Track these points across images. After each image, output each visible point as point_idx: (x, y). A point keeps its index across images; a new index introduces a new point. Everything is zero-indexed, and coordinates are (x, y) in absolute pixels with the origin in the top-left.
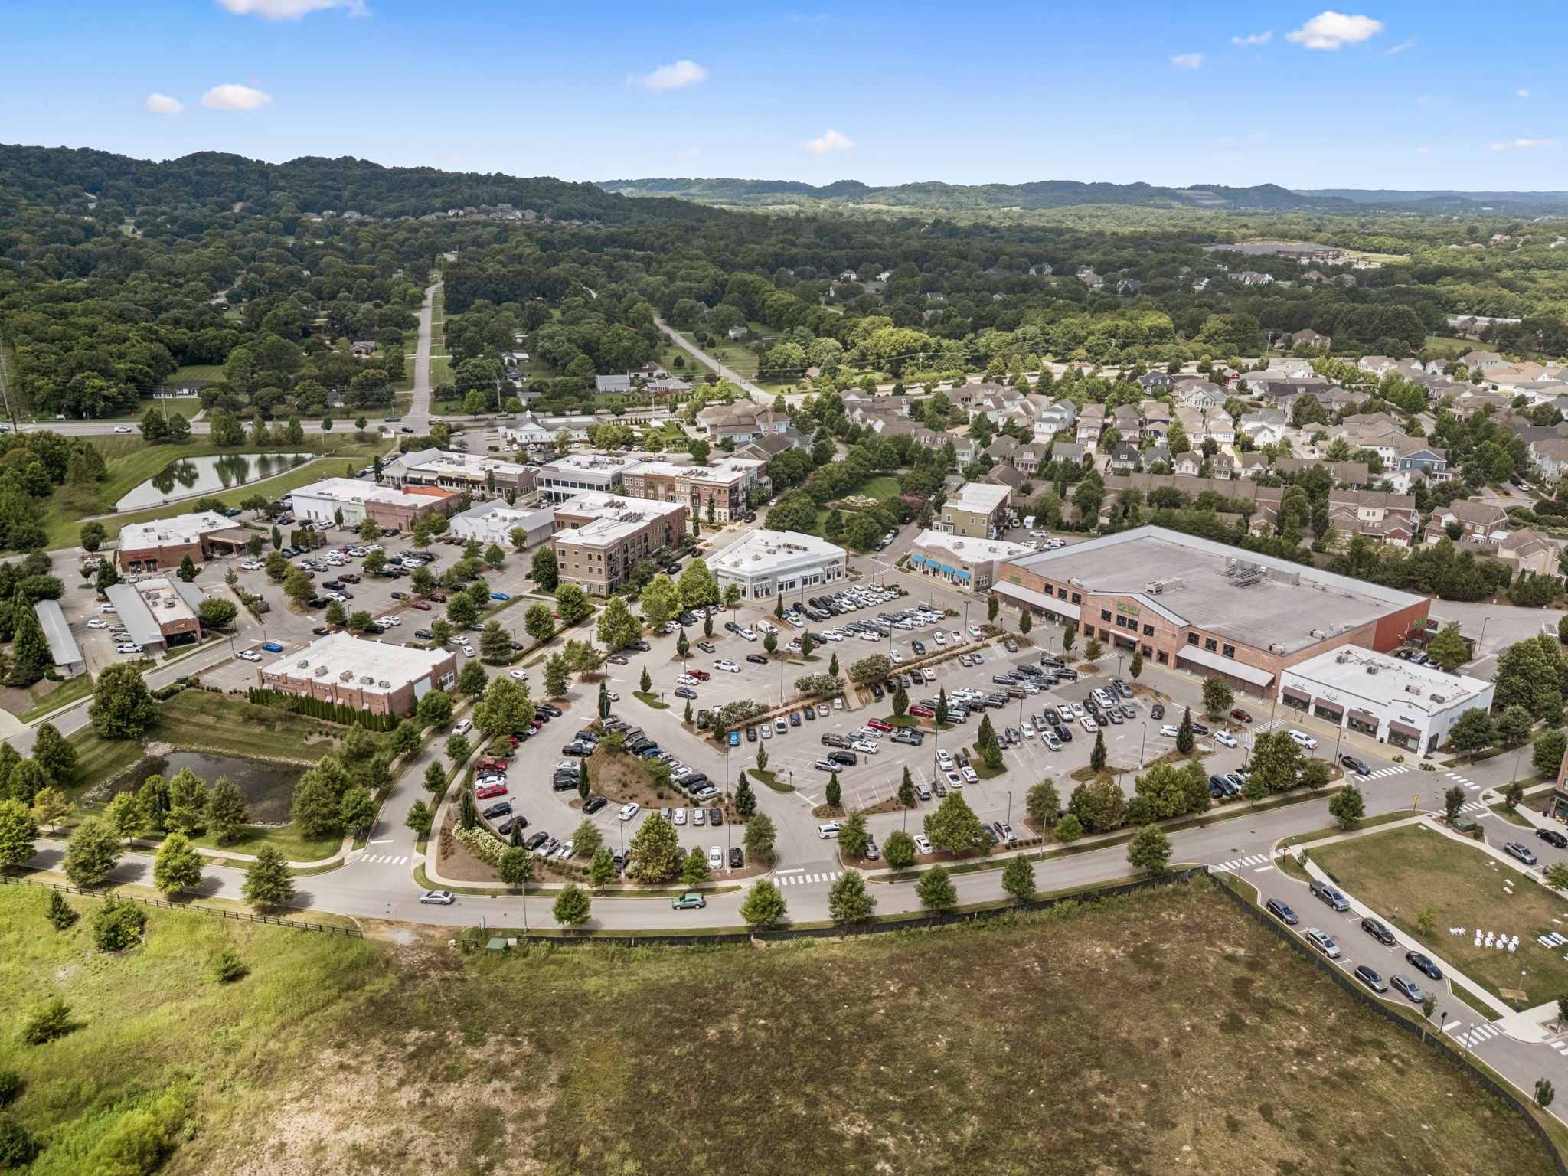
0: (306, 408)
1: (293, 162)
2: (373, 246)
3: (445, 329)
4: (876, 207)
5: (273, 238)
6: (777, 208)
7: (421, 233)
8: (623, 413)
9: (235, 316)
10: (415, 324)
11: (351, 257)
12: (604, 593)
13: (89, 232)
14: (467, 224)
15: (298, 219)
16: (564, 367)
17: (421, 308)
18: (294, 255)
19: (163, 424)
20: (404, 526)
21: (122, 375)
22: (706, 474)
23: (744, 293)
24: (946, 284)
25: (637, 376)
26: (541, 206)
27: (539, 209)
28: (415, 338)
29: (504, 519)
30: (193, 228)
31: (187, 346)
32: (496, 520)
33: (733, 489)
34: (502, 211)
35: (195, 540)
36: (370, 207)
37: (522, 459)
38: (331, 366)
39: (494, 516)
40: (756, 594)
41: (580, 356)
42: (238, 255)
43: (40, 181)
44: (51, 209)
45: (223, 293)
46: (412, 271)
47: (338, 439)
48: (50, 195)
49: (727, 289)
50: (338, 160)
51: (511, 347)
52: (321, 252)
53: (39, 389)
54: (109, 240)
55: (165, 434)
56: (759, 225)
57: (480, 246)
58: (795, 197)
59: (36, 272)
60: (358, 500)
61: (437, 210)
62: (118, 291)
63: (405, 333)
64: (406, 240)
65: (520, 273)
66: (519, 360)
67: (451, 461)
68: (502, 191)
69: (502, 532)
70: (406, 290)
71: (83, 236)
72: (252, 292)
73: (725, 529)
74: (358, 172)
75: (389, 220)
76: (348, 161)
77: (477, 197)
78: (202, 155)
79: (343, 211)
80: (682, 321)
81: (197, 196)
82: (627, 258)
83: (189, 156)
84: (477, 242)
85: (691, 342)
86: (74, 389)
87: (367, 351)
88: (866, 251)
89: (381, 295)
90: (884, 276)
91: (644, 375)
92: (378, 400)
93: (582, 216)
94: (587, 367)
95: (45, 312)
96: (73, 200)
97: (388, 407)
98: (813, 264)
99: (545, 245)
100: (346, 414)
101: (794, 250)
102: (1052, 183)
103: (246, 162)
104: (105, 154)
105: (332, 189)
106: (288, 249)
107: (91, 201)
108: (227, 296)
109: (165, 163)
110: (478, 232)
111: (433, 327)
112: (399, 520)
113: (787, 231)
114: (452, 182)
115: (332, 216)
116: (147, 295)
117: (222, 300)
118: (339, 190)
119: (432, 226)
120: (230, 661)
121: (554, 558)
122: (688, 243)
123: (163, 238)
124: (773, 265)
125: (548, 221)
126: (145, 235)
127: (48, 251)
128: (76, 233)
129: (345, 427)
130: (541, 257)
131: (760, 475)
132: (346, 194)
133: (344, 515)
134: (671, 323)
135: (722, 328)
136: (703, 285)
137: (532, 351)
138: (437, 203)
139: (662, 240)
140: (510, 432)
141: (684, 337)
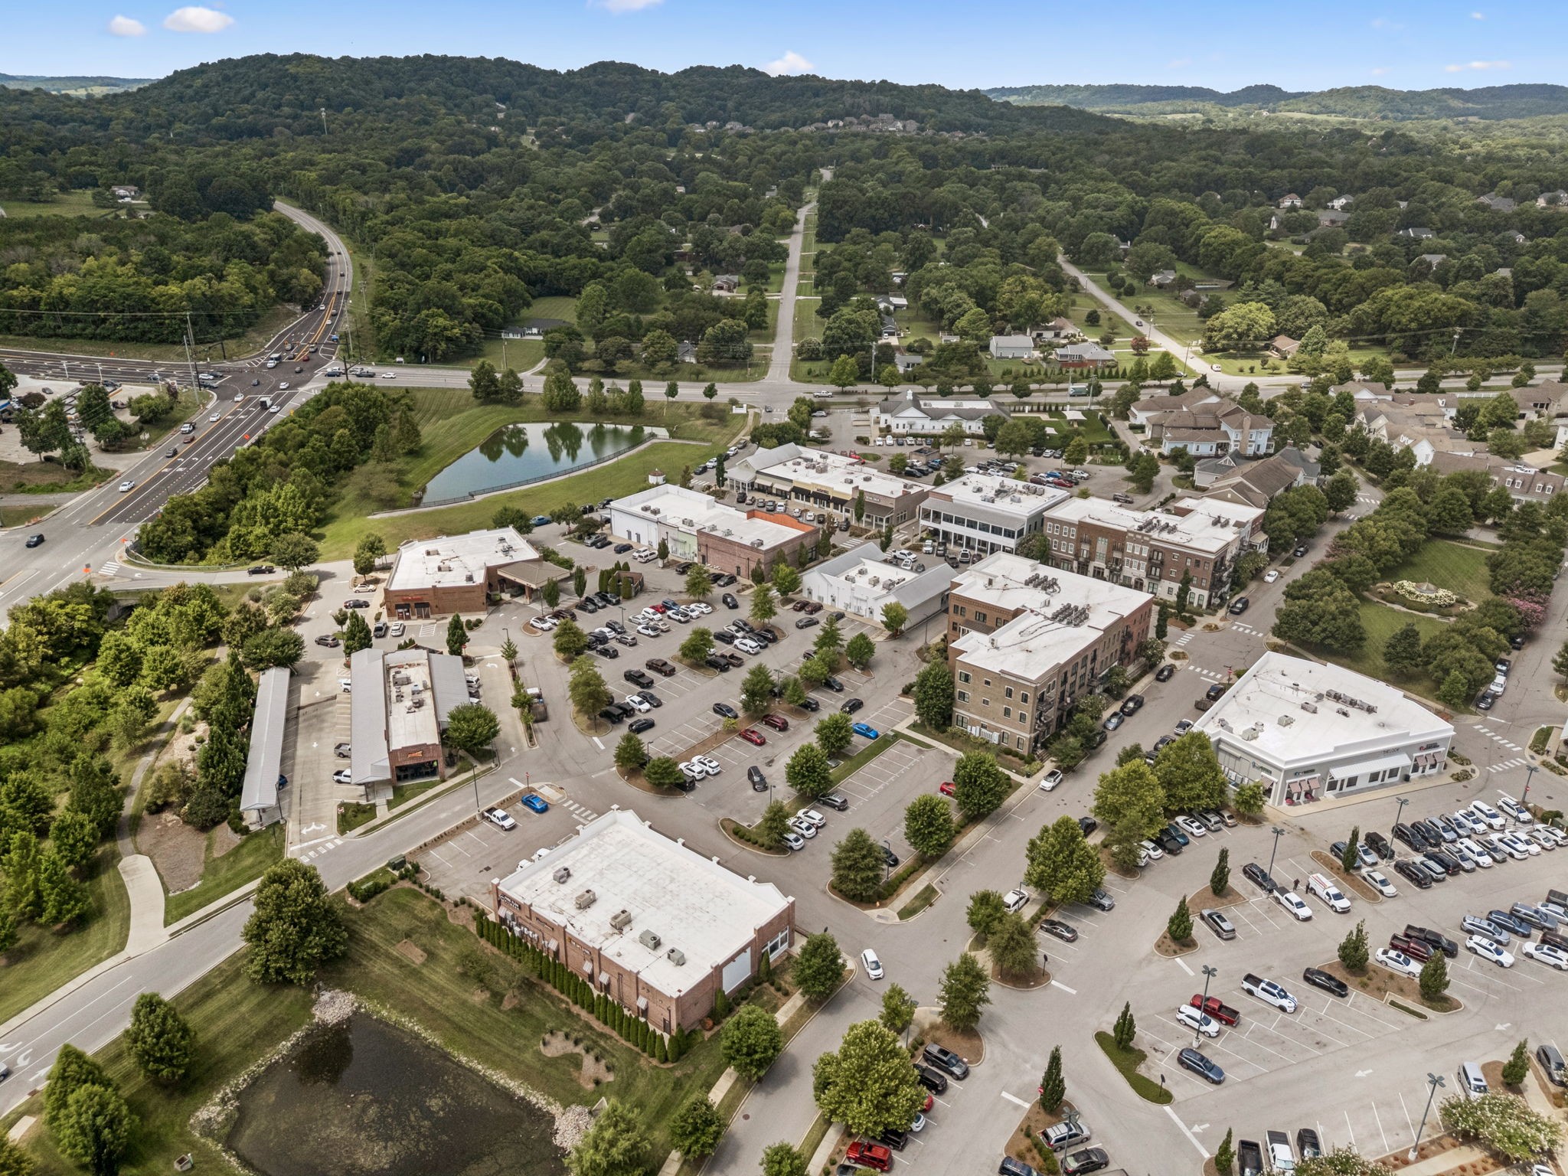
0: (653, 364)
1: (685, 71)
2: (750, 160)
3: (816, 262)
4: (1297, 115)
5: (656, 150)
6: (1178, 117)
7: (799, 146)
8: (1028, 395)
9: (601, 240)
10: (783, 254)
11: (728, 172)
12: (1024, 751)
13: (492, 141)
14: (845, 136)
15: (682, 130)
16: (952, 322)
17: (792, 233)
18: (671, 170)
19: (493, 381)
20: (743, 571)
21: (469, 313)
22: (1173, 530)
23: (1171, 226)
24: (1435, 217)
25: (1039, 335)
26: (924, 117)
27: (921, 119)
28: (782, 271)
29: (875, 582)
30: (585, 139)
31: (546, 274)
32: (865, 579)
33: (1219, 563)
34: (883, 121)
35: (480, 578)
36: (750, 118)
37: (899, 468)
38: (686, 311)
39: (861, 572)
40: (1289, 797)
41: (973, 310)
42: (619, 169)
43: (459, 91)
44: (463, 118)
45: (597, 210)
46: (787, 189)
47: (682, 411)
48: (466, 104)
49: (1148, 218)
50: (727, 68)
51: (885, 288)
52: (698, 167)
53: (385, 324)
54: (507, 150)
55: (496, 392)
56: (1174, 138)
57: (859, 160)
58: (1199, 105)
59: (431, 184)
60: (691, 524)
61: (818, 120)
62: (497, 207)
63: (771, 266)
64: (784, 153)
65: (904, 196)
66: (896, 307)
67: (811, 464)
68: (885, 100)
69: (871, 604)
70: (777, 213)
71: (485, 147)
72: (624, 210)
73: (1202, 621)
74: (743, 81)
75: (768, 131)
76: (736, 70)
77: (859, 107)
78: (602, 64)
79: (725, 123)
80: (1089, 258)
81: (594, 106)
82: (1021, 177)
83: (592, 66)
84: (856, 157)
85: (1103, 288)
86: (417, 328)
87: (727, 289)
88: (1316, 171)
89: (749, 218)
90: (1338, 203)
91: (1048, 335)
92: (734, 357)
93: (966, 127)
94: (981, 324)
95: (421, 230)
96: (485, 110)
97: (744, 366)
98: (1245, 188)
99: (929, 161)
100: (696, 376)
101: (1220, 170)
102: (1520, 87)
103: (642, 71)
104: (517, 64)
105: (718, 99)
106: (667, 163)
107: (501, 111)
108: (600, 215)
109: (570, 73)
110: (858, 145)
111: (803, 258)
112: (737, 562)
113: (1210, 146)
114: (834, 90)
115: (715, 127)
116: (521, 214)
117: (594, 219)
118: (725, 100)
119: (811, 138)
120: (471, 824)
121: (952, 683)
122: (1090, 160)
123: (555, 150)
124: (1197, 186)
125: (930, 132)
126: (541, 147)
127: (447, 162)
128: (481, 144)
129: (691, 392)
130: (925, 176)
131: (1253, 532)
132: (730, 104)
133: (670, 545)
134: (1075, 262)
135: (1144, 271)
136: (1117, 213)
137: (914, 296)
138: (818, 113)
139: (1059, 156)
140: (884, 417)
141: (1094, 281)
